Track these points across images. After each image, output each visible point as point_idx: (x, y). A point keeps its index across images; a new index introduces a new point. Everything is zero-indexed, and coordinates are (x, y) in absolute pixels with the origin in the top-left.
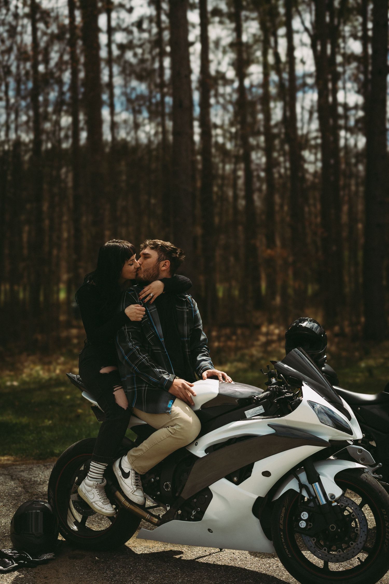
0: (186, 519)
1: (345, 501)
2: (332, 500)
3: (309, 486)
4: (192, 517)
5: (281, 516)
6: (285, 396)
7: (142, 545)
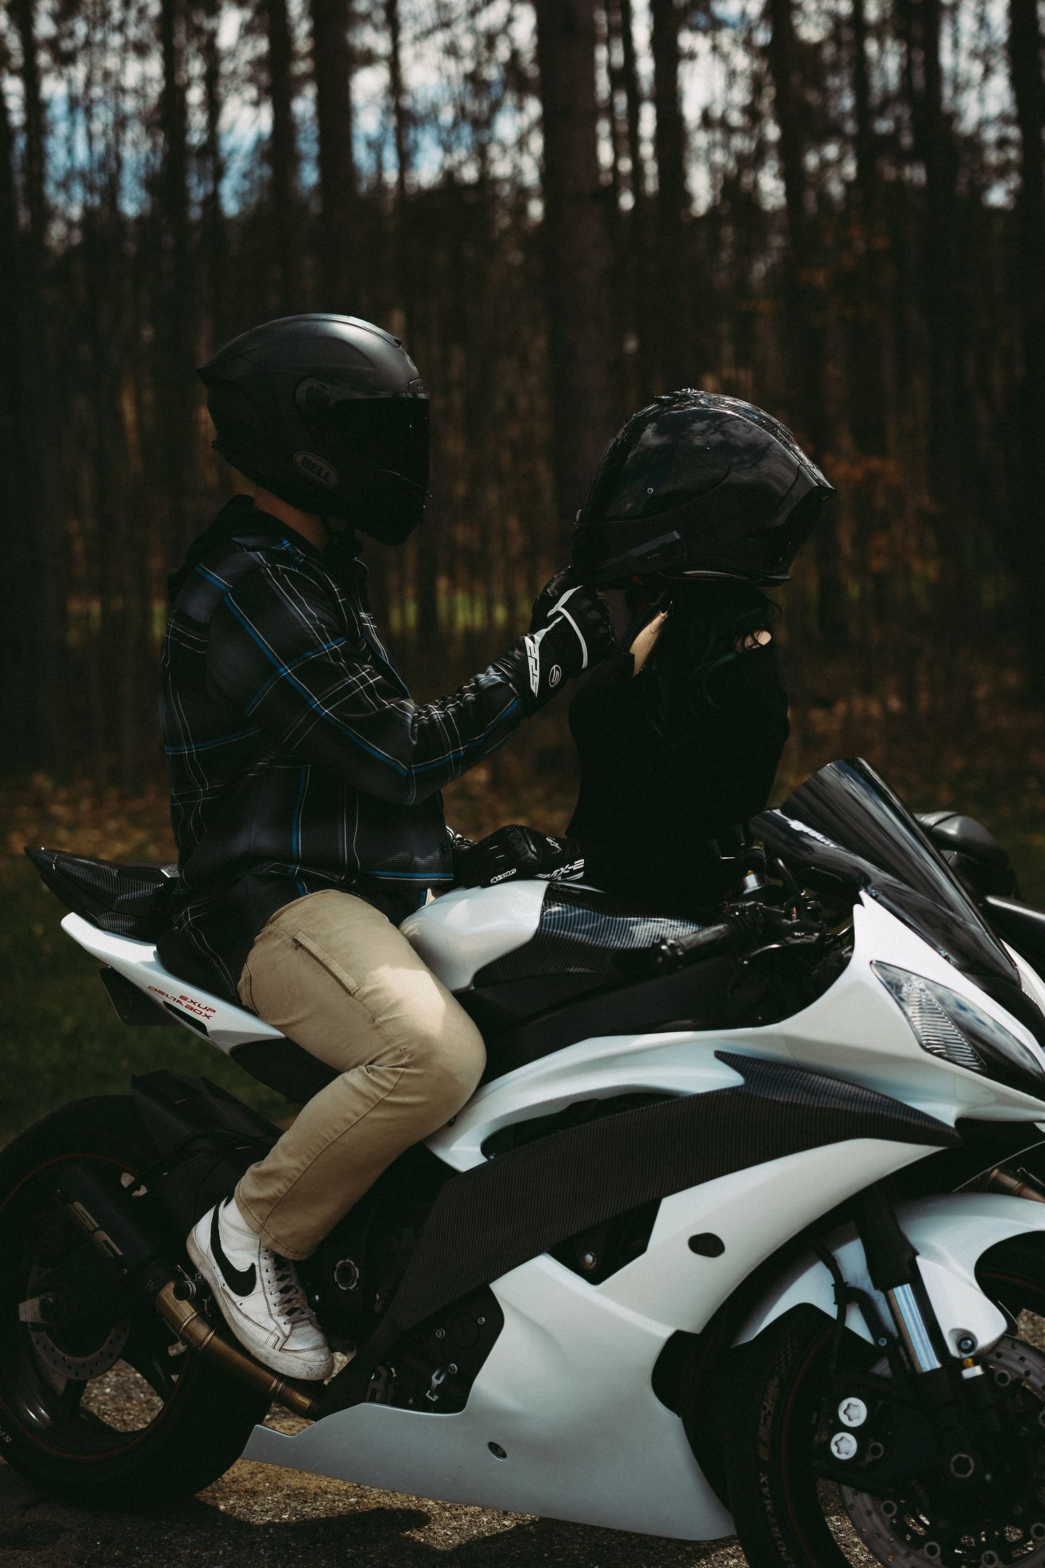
0: (411, 1401)
1: (1013, 1360)
2: (964, 1356)
3: (878, 1296)
4: (431, 1395)
5: (763, 1412)
6: (787, 942)
7: (280, 1484)
